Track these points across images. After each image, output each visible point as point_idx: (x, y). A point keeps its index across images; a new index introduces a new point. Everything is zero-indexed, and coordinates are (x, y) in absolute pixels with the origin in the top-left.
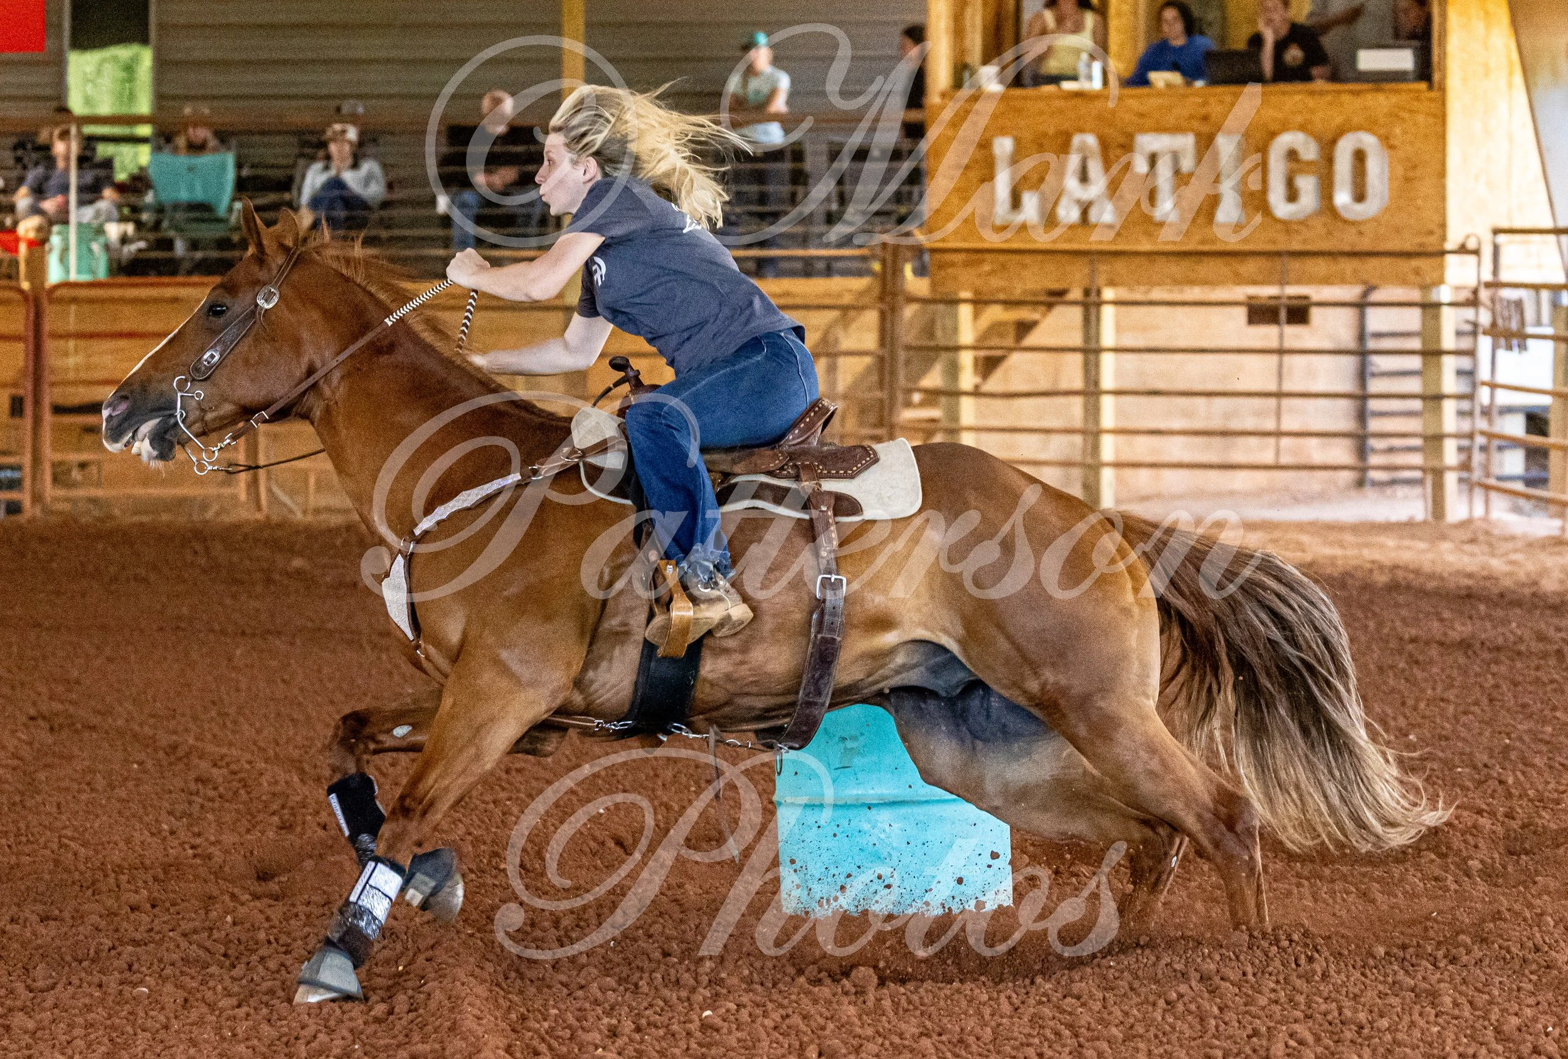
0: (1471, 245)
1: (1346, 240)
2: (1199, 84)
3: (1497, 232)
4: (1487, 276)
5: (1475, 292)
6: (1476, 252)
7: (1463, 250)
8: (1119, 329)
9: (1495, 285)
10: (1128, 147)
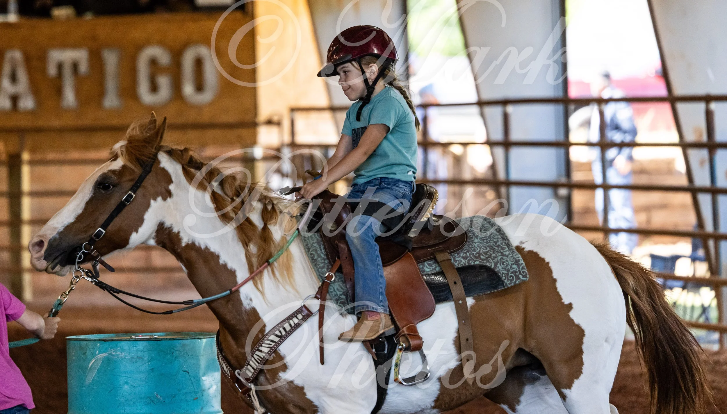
0: (275, 119)
1: (192, 117)
2: (89, 16)
3: (293, 110)
4: (287, 139)
5: (278, 150)
6: (279, 124)
7: (269, 122)
8: (33, 179)
9: (293, 145)
10: (43, 58)
